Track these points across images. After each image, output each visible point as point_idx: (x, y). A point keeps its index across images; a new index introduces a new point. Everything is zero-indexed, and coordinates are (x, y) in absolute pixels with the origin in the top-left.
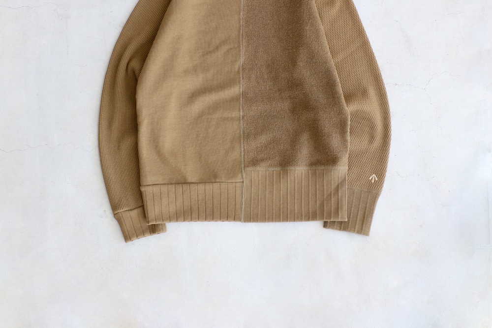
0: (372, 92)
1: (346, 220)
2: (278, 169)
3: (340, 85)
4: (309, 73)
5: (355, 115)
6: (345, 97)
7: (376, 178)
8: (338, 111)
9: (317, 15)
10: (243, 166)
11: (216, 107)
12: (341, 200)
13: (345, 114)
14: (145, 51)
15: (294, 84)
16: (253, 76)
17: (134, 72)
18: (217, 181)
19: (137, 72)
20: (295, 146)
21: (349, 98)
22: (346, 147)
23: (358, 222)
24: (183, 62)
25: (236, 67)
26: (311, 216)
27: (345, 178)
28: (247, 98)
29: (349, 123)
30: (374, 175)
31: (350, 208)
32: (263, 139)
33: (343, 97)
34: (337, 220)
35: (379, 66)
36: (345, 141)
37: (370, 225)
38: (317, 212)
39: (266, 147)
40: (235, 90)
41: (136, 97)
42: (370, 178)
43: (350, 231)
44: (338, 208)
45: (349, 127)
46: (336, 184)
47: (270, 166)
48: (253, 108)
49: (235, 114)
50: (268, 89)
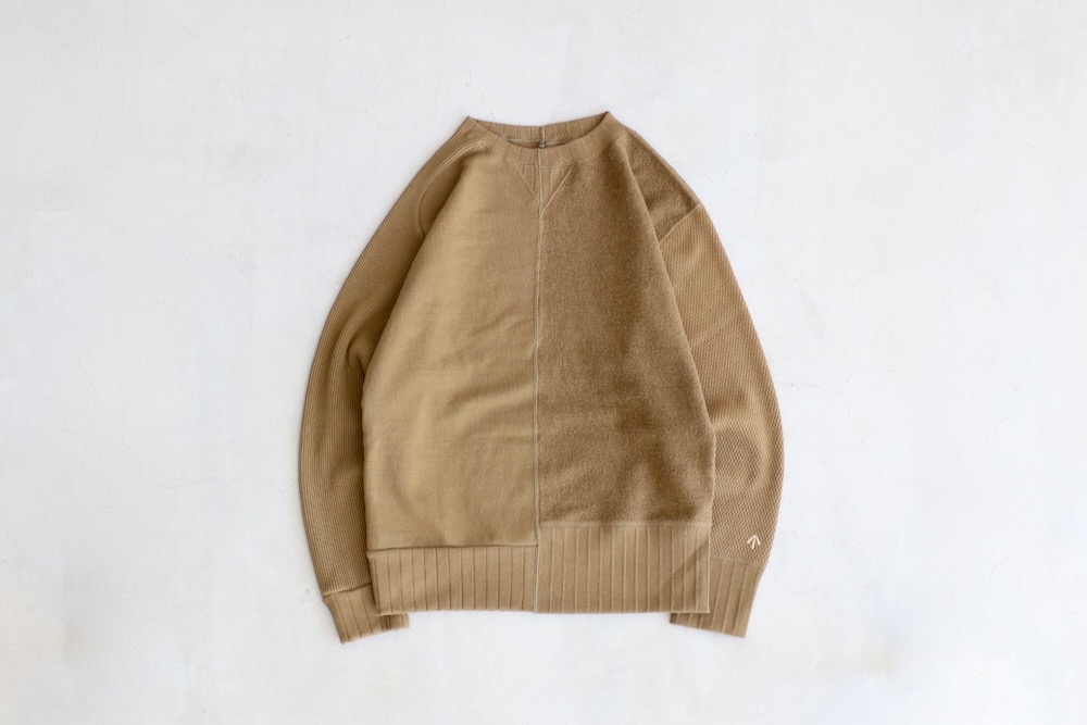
0: (753, 397)
1: (708, 611)
2: (593, 525)
3: (700, 385)
4: (648, 366)
5: (725, 436)
6: (707, 406)
7: (758, 541)
8: (696, 431)
9: (664, 269)
10: (537, 518)
11: (494, 419)
12: (700, 577)
13: (708, 437)
14: (378, 326)
15: (625, 384)
16: (556, 368)
17: (358, 360)
18: (494, 543)
19: (364, 361)
20: (624, 487)
21: (715, 407)
22: (710, 491)
23: (727, 615)
24: (441, 345)
25: (529, 353)
26: (650, 604)
27: (707, 541)
28: (545, 406)
29: (714, 449)
30: (755, 536)
31: (714, 592)
32: (571, 475)
33: (704, 407)
34: (691, 611)
35: (765, 354)
36: (706, 479)
37: (747, 620)
38: (661, 599)
39: (576, 487)
40: (526, 392)
41: (363, 404)
42: (749, 542)
43: (714, 629)
44: (695, 592)
45: (715, 455)
46: (692, 552)
47: (583, 519)
48: (556, 422)
49: (525, 432)
50: (580, 389)
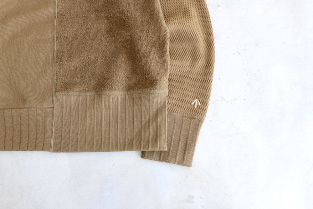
1: (166, 150)
2: (92, 93)
7: (199, 103)
8: (156, 29)
10: (54, 90)
11: (29, 29)
12: (160, 127)
13: (164, 32)
18: (26, 106)
20: (110, 69)
21: (168, 17)
22: (166, 69)
23: (179, 151)
26: (127, 146)
27: (165, 103)
28: (62, 20)
30: (197, 100)
31: (170, 136)
32: (77, 62)
33: (162, 15)
34: (156, 150)
36: (164, 61)
37: (192, 155)
38: (135, 141)
39: (80, 71)
40: (50, 11)
42: (193, 103)
43: (169, 162)
44: (157, 137)
46: (155, 110)
47: (84, 90)
48: (68, 29)
50: (84, 9)
